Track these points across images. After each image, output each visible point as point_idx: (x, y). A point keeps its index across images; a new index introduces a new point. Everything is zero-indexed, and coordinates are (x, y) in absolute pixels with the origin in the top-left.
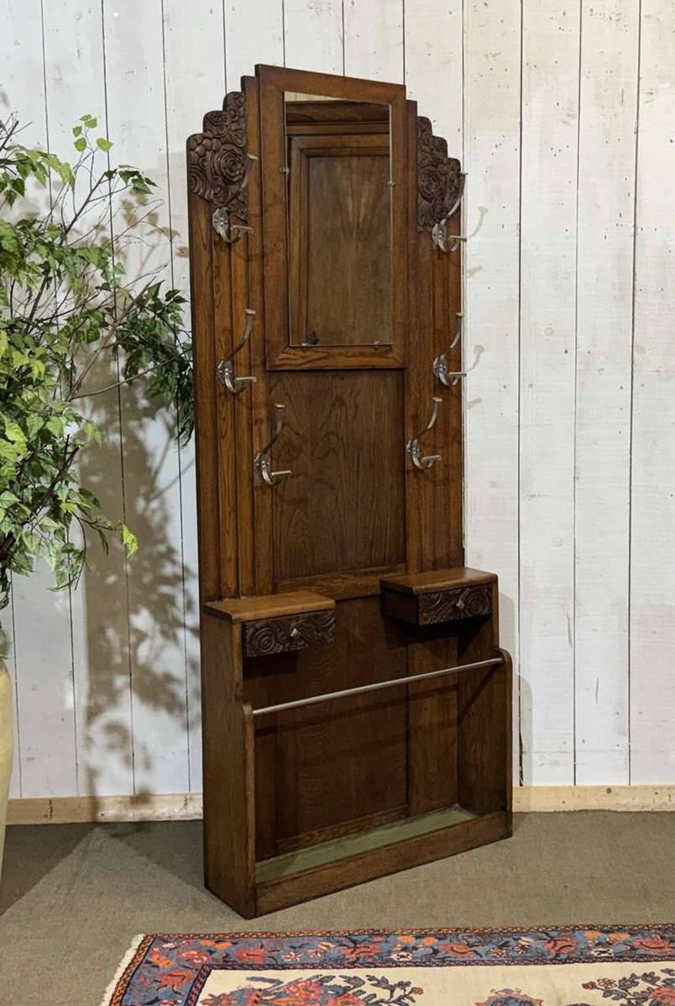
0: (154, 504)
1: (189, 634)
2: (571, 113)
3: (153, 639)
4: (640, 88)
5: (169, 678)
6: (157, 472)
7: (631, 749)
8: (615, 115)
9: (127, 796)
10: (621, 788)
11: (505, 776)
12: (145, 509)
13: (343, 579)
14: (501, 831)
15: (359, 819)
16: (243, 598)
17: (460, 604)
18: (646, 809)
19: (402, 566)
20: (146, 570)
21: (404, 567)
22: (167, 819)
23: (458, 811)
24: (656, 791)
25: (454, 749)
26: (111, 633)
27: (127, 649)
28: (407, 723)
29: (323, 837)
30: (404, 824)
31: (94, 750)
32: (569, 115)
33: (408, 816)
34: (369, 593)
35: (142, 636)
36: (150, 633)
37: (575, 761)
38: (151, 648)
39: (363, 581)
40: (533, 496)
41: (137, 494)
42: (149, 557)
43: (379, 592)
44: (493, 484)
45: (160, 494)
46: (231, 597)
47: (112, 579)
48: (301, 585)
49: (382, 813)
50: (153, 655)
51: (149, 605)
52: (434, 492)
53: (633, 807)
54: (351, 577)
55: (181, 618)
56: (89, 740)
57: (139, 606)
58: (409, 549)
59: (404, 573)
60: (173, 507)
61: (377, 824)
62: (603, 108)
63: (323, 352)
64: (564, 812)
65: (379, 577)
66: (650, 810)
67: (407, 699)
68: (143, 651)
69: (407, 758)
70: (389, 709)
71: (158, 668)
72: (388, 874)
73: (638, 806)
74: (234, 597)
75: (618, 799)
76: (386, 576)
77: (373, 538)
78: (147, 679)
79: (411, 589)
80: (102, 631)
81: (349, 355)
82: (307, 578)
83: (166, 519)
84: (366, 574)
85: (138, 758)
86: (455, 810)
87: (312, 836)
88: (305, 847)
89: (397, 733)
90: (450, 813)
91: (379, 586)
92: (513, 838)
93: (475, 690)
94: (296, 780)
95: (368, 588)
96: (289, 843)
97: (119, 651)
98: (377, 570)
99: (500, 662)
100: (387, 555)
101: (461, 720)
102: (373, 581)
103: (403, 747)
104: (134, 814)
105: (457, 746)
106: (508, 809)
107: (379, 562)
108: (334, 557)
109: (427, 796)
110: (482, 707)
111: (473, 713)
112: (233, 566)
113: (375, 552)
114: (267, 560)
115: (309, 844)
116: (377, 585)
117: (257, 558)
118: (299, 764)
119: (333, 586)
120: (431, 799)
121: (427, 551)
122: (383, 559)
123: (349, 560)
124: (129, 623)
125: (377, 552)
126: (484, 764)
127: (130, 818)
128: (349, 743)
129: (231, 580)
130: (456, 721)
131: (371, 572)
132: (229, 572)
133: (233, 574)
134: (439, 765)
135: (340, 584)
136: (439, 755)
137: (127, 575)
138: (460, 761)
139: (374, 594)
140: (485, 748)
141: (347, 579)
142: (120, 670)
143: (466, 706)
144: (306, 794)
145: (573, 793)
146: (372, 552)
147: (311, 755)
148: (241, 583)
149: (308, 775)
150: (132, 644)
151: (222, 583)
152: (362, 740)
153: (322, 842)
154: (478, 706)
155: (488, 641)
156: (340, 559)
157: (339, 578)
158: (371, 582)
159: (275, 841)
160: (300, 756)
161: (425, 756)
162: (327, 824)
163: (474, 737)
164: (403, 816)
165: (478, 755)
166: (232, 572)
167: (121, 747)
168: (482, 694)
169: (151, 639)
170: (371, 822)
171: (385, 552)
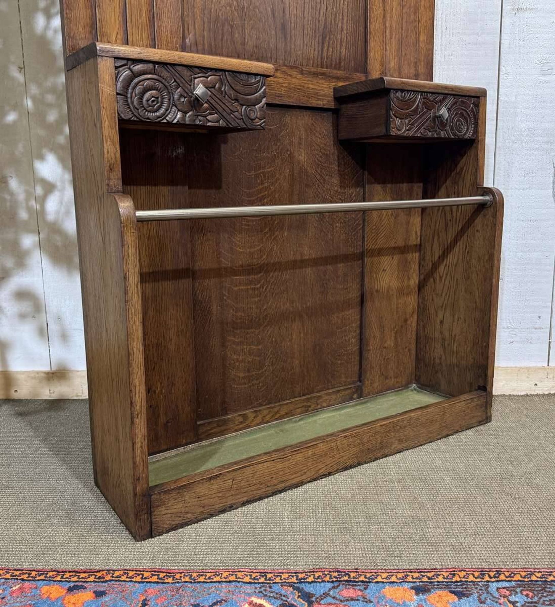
3: (62, 190)
9: (42, 372)
11: (487, 347)
12: (47, 27)
13: (285, 73)
14: (479, 414)
15: (304, 398)
17: (444, 112)
19: (361, 75)
20: (50, 106)
21: (364, 78)
23: (415, 392)
25: (413, 322)
26: (14, 184)
27: (33, 203)
28: (362, 285)
29: (259, 419)
30: (356, 405)
31: (4, 320)
33: (360, 396)
34: (320, 104)
35: (49, 187)
36: (58, 184)
38: (61, 202)
39: (311, 84)
40: (519, 9)
41: (36, 9)
42: (53, 90)
43: (332, 105)
47: (11, 117)
49: (331, 391)
50: (63, 210)
51: (55, 149)
54: (295, 73)
57: (45, 151)
58: (371, 55)
61: (324, 404)
65: (333, 84)
67: (361, 256)
68: (51, 206)
69: (361, 327)
70: (341, 265)
72: (346, 469)
77: (325, 27)
78: (58, 240)
79: (382, 80)
80: (3, 181)
85: (53, 327)
86: (412, 390)
87: (245, 417)
88: (236, 431)
89: (350, 296)
90: (407, 394)
91: (333, 97)
92: (493, 424)
93: (446, 247)
94: (223, 345)
95: (318, 96)
96: (215, 425)
97: (24, 205)
98: (330, 73)
99: (488, 200)
100: (343, 58)
101: (423, 287)
102: (325, 88)
103: (357, 315)
104: (51, 392)
105: (416, 317)
106: (488, 389)
107: (333, 65)
108: (273, 40)
109: (383, 374)
110: (456, 266)
111: (441, 275)
112: (117, 10)
113: (328, 49)
114: (173, 14)
115: (241, 426)
116: (329, 94)
117: (156, 5)
118: (227, 324)
119: (271, 81)
120: (386, 378)
121: (392, 65)
122: (338, 61)
123: (292, 50)
124: (33, 171)
125: (331, 49)
126: (455, 336)
127: (47, 396)
128: (293, 303)
129: (115, 33)
130: (417, 289)
131: (323, 74)
132: (110, 18)
133: (117, 22)
134: (396, 338)
135: (281, 80)
136: (397, 327)
137: (28, 113)
138: (419, 335)
139: (325, 107)
140: (456, 317)
141: (290, 76)
142: (27, 228)
143: (432, 268)
144: (237, 364)
145: (548, 374)
146: (324, 47)
147: (243, 314)
148: (131, 39)
149: (239, 340)
150: (39, 197)
151: (100, 32)
152: (309, 301)
153: (258, 425)
154: (449, 266)
155: (468, 178)
156: (281, 46)
157: (279, 72)
158: (322, 88)
159: (196, 423)
160: (228, 314)
161: (382, 327)
162: (265, 403)
163: (441, 305)
164: (355, 396)
165: (446, 325)
166: (117, 18)
167: (34, 317)
168: (457, 249)
169: (59, 191)
170: (319, 402)
171: (340, 52)
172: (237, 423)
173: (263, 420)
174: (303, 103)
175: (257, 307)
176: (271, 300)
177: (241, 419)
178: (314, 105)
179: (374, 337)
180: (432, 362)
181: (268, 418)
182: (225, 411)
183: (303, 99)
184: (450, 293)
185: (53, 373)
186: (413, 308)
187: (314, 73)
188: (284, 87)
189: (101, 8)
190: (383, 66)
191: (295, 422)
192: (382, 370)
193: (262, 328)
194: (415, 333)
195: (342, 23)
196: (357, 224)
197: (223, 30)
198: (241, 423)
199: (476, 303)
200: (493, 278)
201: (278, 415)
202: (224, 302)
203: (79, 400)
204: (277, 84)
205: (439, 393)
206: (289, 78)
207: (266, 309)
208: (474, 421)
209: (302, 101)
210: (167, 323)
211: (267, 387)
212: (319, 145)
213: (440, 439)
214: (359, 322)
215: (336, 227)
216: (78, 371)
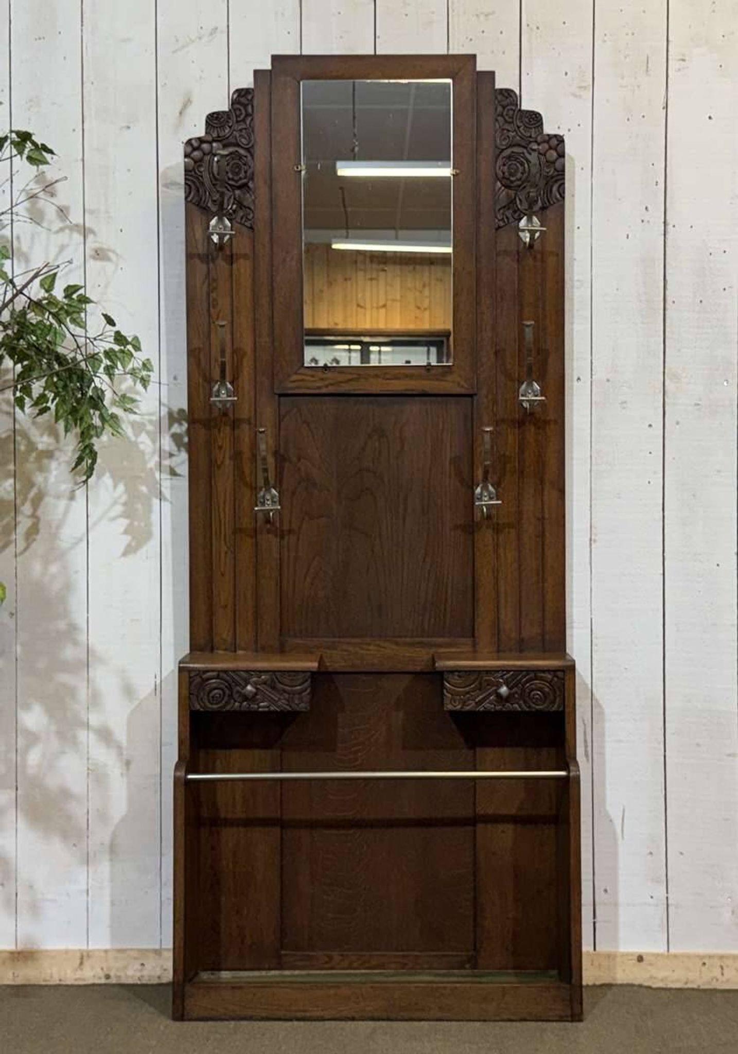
0: (54, 569)
1: (92, 736)
2: (583, 84)
3: (47, 742)
4: (670, 53)
5: (66, 794)
6: (59, 527)
7: (670, 902)
8: (639, 87)
9: (5, 951)
10: (657, 956)
12: (43, 574)
14: (559, 1007)
18: (690, 986)
20: (41, 653)
22: (58, 982)
24: (704, 961)
27: (13, 756)
32: (580, 87)
35: (33, 738)
36: (43, 735)
37: (594, 917)
38: (44, 754)
42: (45, 636)
45: (61, 556)
50: (45, 764)
51: (43, 699)
53: (673, 982)
55: (83, 716)
57: (31, 700)
58: (479, 620)
60: (76, 572)
62: (623, 78)
63: (351, 374)
66: (695, 986)
68: (34, 758)
71: (52, 782)
73: (678, 981)
75: (653, 971)
78: (38, 795)
81: (388, 376)
83: (68, 587)
104: (15, 975)
124: (16, 720)
127: (10, 980)
137: (16, 659)
169: (43, 742)
185: (19, 953)
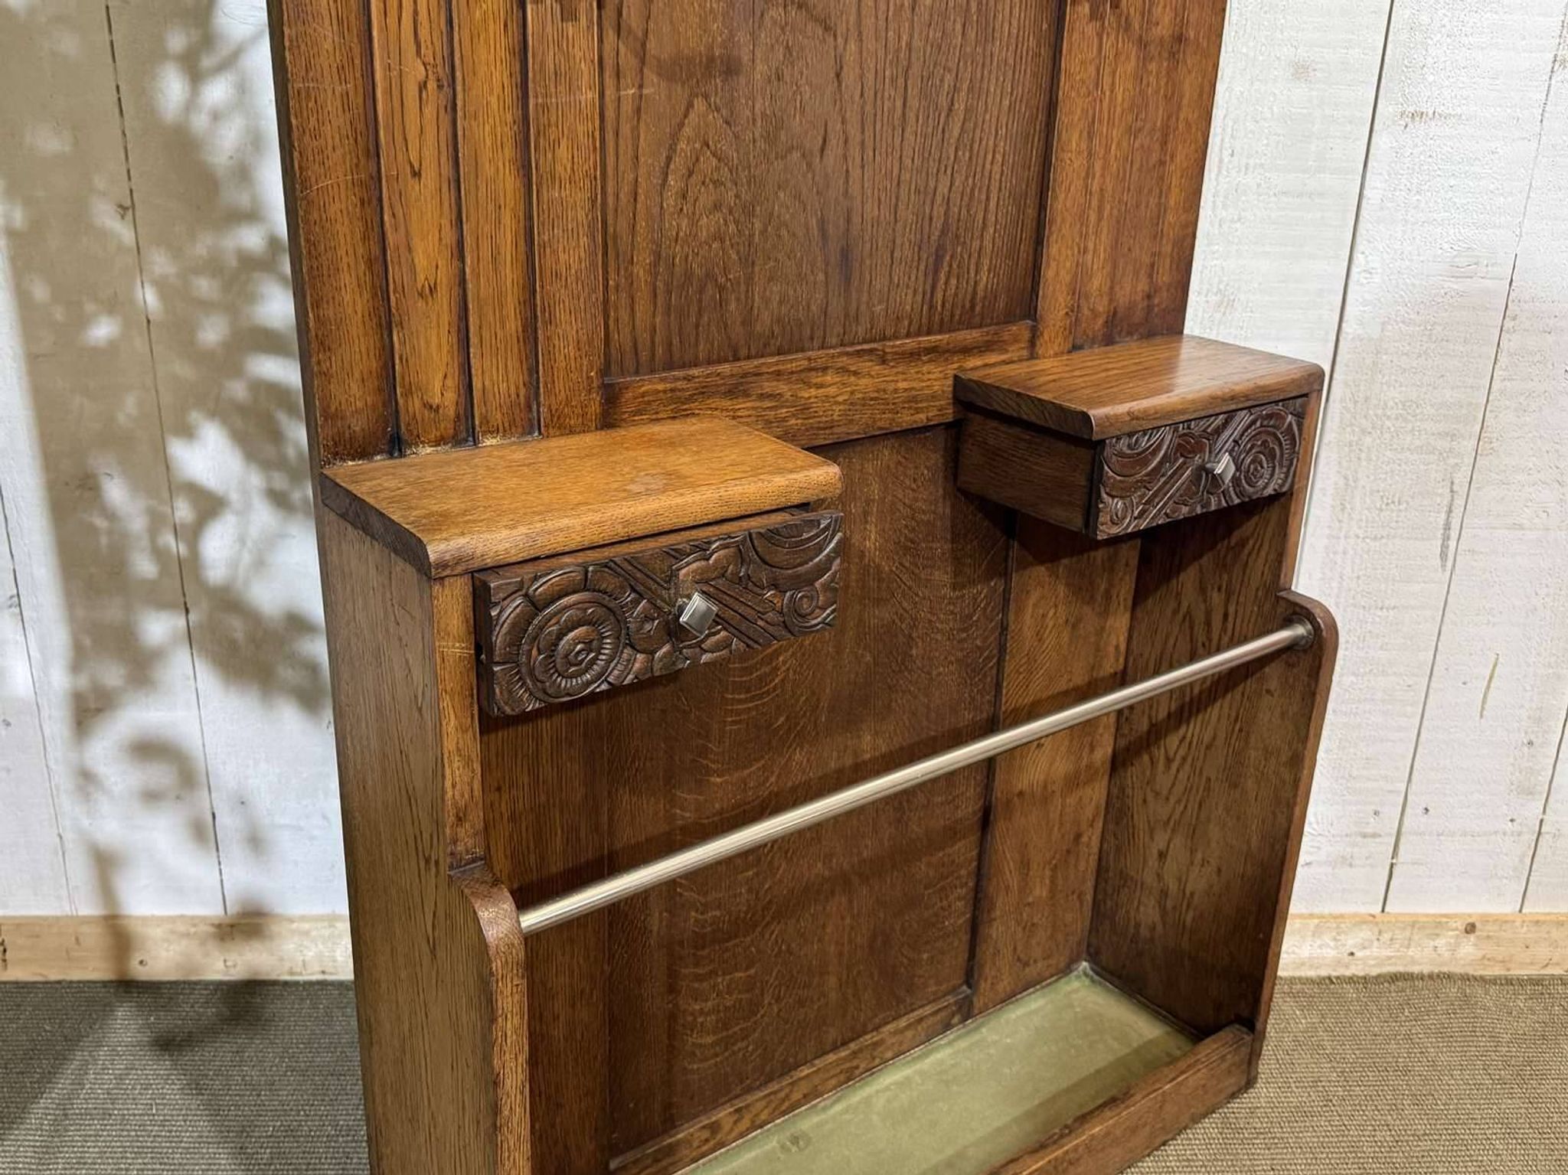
3: (244, 512)
5: (297, 622)
7: (1545, 828)
10: (1501, 920)
11: (1265, 943)
13: (844, 370)
14: (1234, 1080)
15: (843, 1053)
16: (489, 441)
17: (1222, 465)
19: (1020, 329)
20: (206, 306)
21: (1026, 335)
25: (1092, 838)
26: (116, 492)
27: (168, 539)
29: (745, 1123)
30: (959, 1038)
31: (105, 806)
33: (967, 1017)
34: (921, 418)
35: (210, 505)
36: (234, 496)
37: (1394, 856)
38: (242, 540)
39: (905, 380)
40: (1418, 116)
42: (213, 266)
43: (949, 415)
44: (1301, 71)
46: (439, 442)
47: (103, 330)
48: (704, 392)
49: (903, 1023)
50: (246, 558)
51: (223, 412)
52: (1138, 78)
54: (866, 365)
56: (86, 779)
57: (195, 416)
58: (1049, 273)
59: (1025, 353)
61: (889, 1054)
64: (1351, 980)
65: (952, 369)
68: (218, 548)
69: (979, 873)
71: (269, 597)
74: (457, 441)
75: (1490, 950)
76: (973, 362)
77: (944, 232)
78: (237, 627)
79: (1086, 417)
80: (88, 486)
82: (726, 368)
84: (913, 356)
85: (228, 822)
86: (1079, 977)
87: (714, 1127)
88: (695, 1160)
89: (960, 814)
90: (1068, 988)
91: (951, 396)
92: (1262, 1093)
93: (1187, 699)
94: (672, 989)
95: (916, 402)
96: (649, 1161)
97: (145, 542)
98: (948, 344)
99: (1303, 637)
100: (980, 293)
101: (1124, 765)
102: (935, 380)
103: (971, 851)
104: (228, 964)
105: (1101, 824)
106: (1259, 1026)
107: (957, 317)
108: (819, 296)
109: (1019, 959)
110: (1208, 747)
111: (1171, 754)
112: (445, 318)
113: (946, 283)
114: (582, 300)
115: (705, 1148)
116: (943, 391)
117: (542, 287)
118: (681, 943)
119: (810, 398)
120: (1026, 964)
121: (1096, 283)
122: (968, 305)
123: (863, 307)
124: (166, 463)
125: (953, 281)
126: (1192, 894)
127: (218, 972)
128: (831, 861)
129: (441, 376)
130: (1108, 766)
131: (929, 351)
132: (428, 343)
133: (445, 348)
134: (1053, 881)
135: (832, 390)
136: (1058, 856)
137: (149, 321)
138: (1104, 863)
139: (932, 423)
140: (1199, 856)
141: (855, 373)
142: (155, 597)
143: (1149, 732)
144: (700, 1020)
145: (1380, 932)
146: (938, 280)
147: (718, 913)
148: (480, 385)
149: (707, 969)
150: (183, 525)
151: (403, 386)
152: (866, 846)
153: (742, 1135)
154: (1190, 743)
155: (1259, 568)
156: (836, 305)
157: (830, 371)
158: (928, 383)
159: (607, 1165)
160: (685, 921)
161: (1025, 865)
162: (758, 1083)
163: (1165, 818)
164: (956, 1020)
165: (1171, 867)
166: (444, 341)
167: (178, 798)
168: (1214, 712)
169: (237, 513)
170: (875, 1054)
171: (976, 282)
172: (695, 1144)
173: (753, 1122)
174: (880, 428)
175: (750, 891)
176: (784, 865)
177: (706, 1134)
178: (905, 426)
179: (1007, 888)
180: (1132, 930)
181: (763, 1117)
182: (670, 1123)
183: (881, 419)
184: (1188, 801)
185: (232, 926)
186: (1097, 807)
187: (912, 354)
188: (840, 403)
189: (405, 325)
190: (1074, 294)
191: (824, 1109)
192: (1018, 952)
193: (759, 929)
194: (1096, 857)
195: (986, 210)
196: (986, 658)
197: (700, 301)
198: (707, 1141)
199: (1248, 842)
200: (1295, 804)
201: (787, 1104)
202: (678, 898)
203: (296, 983)
204: (823, 402)
205: (1142, 999)
206: (853, 379)
207: (770, 888)
208: (1223, 1096)
209: (879, 424)
210: (549, 985)
211: (765, 1049)
212: (910, 507)
213: (1149, 1155)
214: (975, 864)
215: (940, 674)
216: (291, 920)
